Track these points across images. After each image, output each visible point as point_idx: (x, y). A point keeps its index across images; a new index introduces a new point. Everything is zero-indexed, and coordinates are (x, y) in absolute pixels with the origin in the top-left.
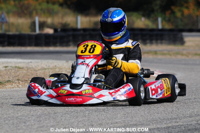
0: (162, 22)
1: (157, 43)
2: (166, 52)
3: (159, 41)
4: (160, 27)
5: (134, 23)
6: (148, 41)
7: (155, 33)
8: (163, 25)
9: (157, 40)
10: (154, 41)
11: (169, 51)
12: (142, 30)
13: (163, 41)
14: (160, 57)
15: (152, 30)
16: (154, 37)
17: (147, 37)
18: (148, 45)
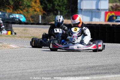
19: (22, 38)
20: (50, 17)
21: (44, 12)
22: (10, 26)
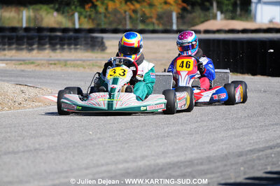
0: (79, 18)
1: (71, 49)
2: (79, 62)
3: (73, 47)
4: (77, 26)
5: (42, 19)
6: (58, 46)
7: (71, 34)
8: (80, 24)
9: (69, 45)
10: (66, 47)
11: (84, 61)
12: (53, 30)
13: (78, 47)
14: (70, 70)
15: (65, 30)
16: (66, 41)
17: (57, 41)
18: (58, 51)
20: (194, 14)
21: (185, 5)
22: (100, 40)
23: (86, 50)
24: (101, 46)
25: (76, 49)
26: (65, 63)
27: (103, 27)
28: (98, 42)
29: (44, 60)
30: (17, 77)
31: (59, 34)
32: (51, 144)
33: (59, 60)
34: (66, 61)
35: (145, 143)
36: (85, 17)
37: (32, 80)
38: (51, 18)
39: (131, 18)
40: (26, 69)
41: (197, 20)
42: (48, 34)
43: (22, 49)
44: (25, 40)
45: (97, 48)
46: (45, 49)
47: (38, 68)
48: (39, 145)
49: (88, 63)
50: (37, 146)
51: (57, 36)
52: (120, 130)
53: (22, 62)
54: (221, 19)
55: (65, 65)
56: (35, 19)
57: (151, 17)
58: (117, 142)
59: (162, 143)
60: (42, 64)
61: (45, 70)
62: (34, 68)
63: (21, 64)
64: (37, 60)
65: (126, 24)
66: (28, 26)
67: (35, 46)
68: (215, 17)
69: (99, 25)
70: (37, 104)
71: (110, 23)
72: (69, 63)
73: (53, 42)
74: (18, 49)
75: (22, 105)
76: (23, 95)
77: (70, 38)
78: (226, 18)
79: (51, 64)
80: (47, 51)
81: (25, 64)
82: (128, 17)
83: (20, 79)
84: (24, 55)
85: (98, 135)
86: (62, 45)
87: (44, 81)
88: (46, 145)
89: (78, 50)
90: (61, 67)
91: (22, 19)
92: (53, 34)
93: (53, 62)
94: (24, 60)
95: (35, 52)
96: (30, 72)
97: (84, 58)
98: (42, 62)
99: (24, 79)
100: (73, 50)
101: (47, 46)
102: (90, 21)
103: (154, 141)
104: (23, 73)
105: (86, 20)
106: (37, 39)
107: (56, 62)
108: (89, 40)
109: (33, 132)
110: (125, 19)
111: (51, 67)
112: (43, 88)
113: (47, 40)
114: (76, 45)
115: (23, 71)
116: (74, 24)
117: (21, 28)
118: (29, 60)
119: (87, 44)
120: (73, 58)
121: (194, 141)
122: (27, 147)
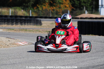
0: (32, 12)
1: (28, 24)
2: (31, 29)
3: (29, 23)
4: (31, 15)
5: (17, 12)
6: (23, 23)
7: (28, 18)
8: (32, 15)
9: (28, 22)
10: (26, 23)
11: (33, 29)
12: (21, 17)
13: (31, 23)
14: (28, 32)
15: (26, 17)
16: (26, 21)
17: (23, 21)
18: (23, 25)
19: (42, 33)
20: (76, 11)
21: (73, 8)
22: (40, 21)
23: (34, 25)
24: (40, 23)
25: (30, 24)
26: (26, 30)
27: (41, 16)
28: (39, 22)
29: (18, 28)
30: (7, 35)
31: (24, 18)
32: (20, 61)
33: (23, 29)
34: (26, 29)
35: (56, 61)
36: (34, 12)
37: (13, 36)
38: (21, 12)
39: (52, 12)
40: (11, 32)
41: (78, 14)
42: (20, 18)
43: (9, 24)
44: (11, 20)
45: (38, 24)
46: (18, 24)
47: (15, 32)
48: (15, 62)
49: (35, 30)
50: (14, 62)
51: (23, 19)
52: (47, 56)
53: (9, 29)
54: (87, 14)
55: (26, 31)
56: (15, 12)
57: (60, 12)
58: (46, 61)
59: (63, 62)
60: (17, 30)
61: (18, 32)
62: (14, 32)
63: (9, 30)
64: (15, 28)
65: (50, 15)
66: (12, 15)
67: (14, 23)
68: (85, 13)
69: (39, 15)
70: (14, 46)
71: (44, 14)
72: (27, 30)
73: (21, 21)
74: (8, 24)
75: (9, 46)
76: (9, 42)
77: (28, 20)
78: (89, 13)
79: (20, 30)
80: (19, 25)
81: (10, 30)
82: (51, 12)
83: (8, 36)
84: (10, 26)
85: (38, 58)
86: (25, 23)
87: (18, 37)
88: (18, 62)
89: (31, 25)
90: (24, 31)
91: (9, 12)
92: (21, 18)
93: (21, 29)
94: (10, 28)
95: (14, 25)
96: (12, 33)
97: (33, 28)
98: (17, 29)
99: (10, 36)
100: (29, 25)
101: (19, 23)
102: (36, 14)
103: (60, 61)
104: (9, 33)
105: (34, 13)
106: (15, 20)
107: (22, 29)
108: (35, 21)
109: (13, 57)
110: (50, 12)
111: (21, 31)
112: (17, 39)
113: (19, 20)
114: (30, 23)
115: (9, 32)
116: (30, 14)
117: (9, 16)
118: (12, 28)
119: (34, 22)
120: (29, 28)
121: (76, 61)
122: (10, 62)
